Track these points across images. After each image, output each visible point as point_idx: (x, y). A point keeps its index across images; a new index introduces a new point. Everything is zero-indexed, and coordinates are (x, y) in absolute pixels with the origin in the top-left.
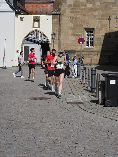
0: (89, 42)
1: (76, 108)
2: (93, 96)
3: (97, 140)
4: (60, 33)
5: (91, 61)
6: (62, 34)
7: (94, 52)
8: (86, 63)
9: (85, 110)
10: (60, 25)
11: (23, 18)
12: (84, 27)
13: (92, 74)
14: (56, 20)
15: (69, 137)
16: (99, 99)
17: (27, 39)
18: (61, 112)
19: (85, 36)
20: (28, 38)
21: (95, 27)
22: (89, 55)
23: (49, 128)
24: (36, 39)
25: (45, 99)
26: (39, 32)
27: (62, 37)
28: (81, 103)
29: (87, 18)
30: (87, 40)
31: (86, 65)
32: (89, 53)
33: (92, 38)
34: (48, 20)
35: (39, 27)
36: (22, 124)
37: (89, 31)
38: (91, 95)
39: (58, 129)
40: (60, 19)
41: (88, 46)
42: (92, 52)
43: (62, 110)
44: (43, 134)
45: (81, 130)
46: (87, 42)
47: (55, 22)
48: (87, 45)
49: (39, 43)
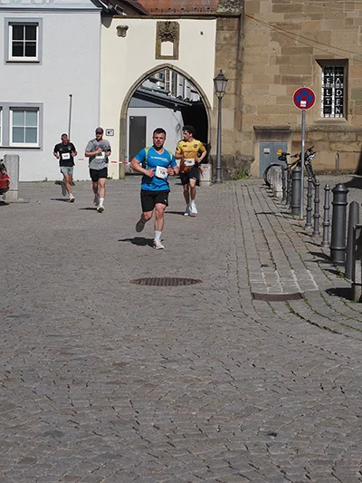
0: (331, 103)
1: (280, 313)
2: (337, 273)
3: (340, 423)
4: (241, 75)
5: (337, 161)
6: (247, 78)
7: (345, 132)
8: (322, 168)
9: (308, 321)
10: (240, 49)
11: (126, 28)
12: (314, 54)
13: (335, 205)
14: (227, 35)
15: (249, 411)
16: (354, 284)
17: (138, 94)
18: (230, 327)
19: (319, 82)
20: (144, 91)
21: (350, 56)
22: (332, 142)
23: (186, 382)
24: (167, 94)
25: (185, 284)
26: (176, 72)
27: (245, 87)
28: (299, 296)
29: (323, 26)
30: (325, 95)
31: (321, 173)
32: (331, 135)
33: (342, 90)
34: (202, 33)
35: (175, 57)
36: (101, 365)
37: (331, 68)
38: (330, 271)
39: (216, 383)
40: (239, 29)
41: (327, 116)
42: (339, 134)
43: (235, 320)
44: (166, 401)
45: (289, 387)
46: (325, 102)
47: (225, 39)
48: (324, 113)
49: (176, 105)
